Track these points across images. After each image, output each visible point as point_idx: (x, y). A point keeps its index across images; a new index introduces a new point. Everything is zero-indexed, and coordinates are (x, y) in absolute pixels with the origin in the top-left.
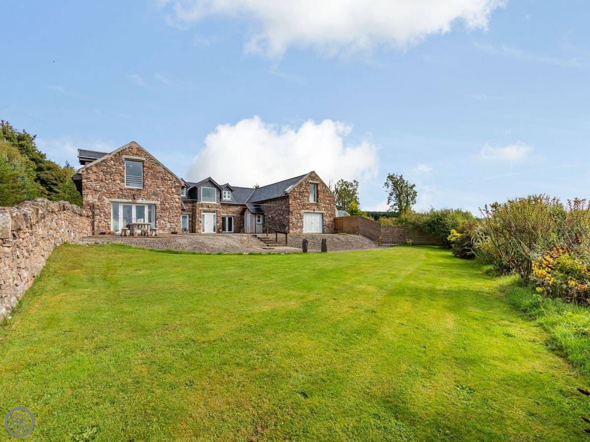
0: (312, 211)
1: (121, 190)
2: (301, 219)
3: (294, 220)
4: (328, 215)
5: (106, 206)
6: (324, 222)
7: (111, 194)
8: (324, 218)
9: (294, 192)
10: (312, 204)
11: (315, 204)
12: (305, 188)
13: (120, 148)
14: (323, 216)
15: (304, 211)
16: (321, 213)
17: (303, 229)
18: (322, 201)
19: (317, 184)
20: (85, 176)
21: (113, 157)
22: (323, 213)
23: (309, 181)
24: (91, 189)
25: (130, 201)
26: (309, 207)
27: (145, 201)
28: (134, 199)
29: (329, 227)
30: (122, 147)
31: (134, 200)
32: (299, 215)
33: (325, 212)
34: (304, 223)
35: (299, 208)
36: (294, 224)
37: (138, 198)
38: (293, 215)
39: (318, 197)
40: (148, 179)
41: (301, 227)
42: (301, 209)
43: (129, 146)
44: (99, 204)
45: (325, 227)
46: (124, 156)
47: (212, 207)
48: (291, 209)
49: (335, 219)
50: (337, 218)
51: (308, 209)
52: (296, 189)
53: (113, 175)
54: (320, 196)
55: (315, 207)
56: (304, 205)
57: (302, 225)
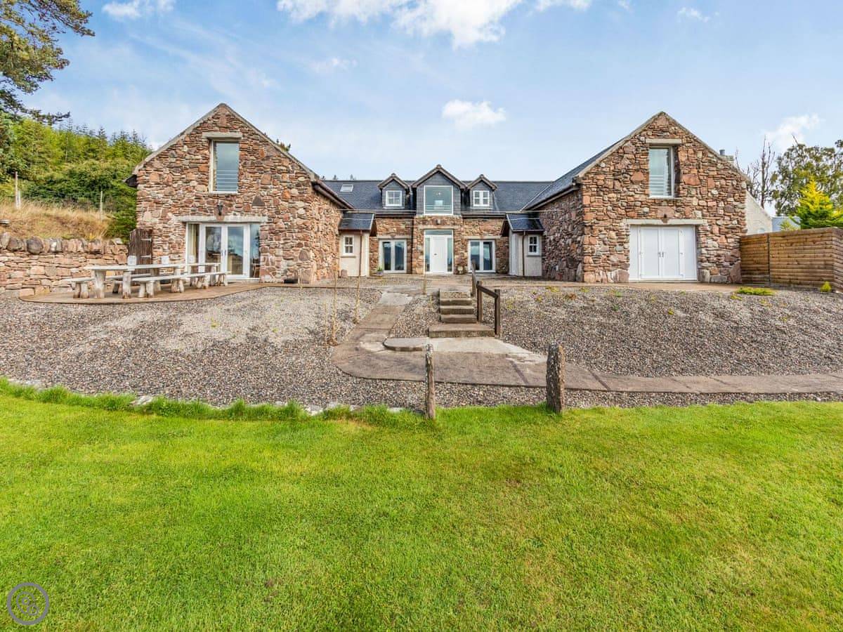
0: (660, 222)
1: (198, 198)
2: (622, 244)
3: (599, 247)
4: (716, 230)
5: (172, 230)
6: (704, 251)
7: (180, 207)
8: (703, 239)
9: (596, 174)
10: (658, 203)
11: (668, 201)
12: (634, 161)
13: (198, 121)
14: (698, 233)
15: (630, 221)
16: (691, 225)
17: (630, 271)
18: (693, 192)
19: (676, 147)
20: (141, 178)
21: (188, 139)
22: (697, 226)
23: (648, 141)
24: (150, 201)
25: (213, 218)
26: (646, 209)
27: (239, 218)
28: (220, 214)
29: (719, 264)
30: (202, 119)
31: (219, 217)
32: (613, 234)
33: (704, 222)
34: (631, 255)
35: (613, 215)
36: (598, 257)
37: (227, 213)
38: (597, 232)
39: (678, 181)
40: (247, 174)
41: (624, 265)
42: (620, 217)
43: (214, 114)
44: (160, 226)
45: (707, 264)
46: (205, 135)
47: (444, 223)
48: (589, 217)
49: (744, 242)
50: (749, 237)
51: (645, 215)
52: (603, 165)
53: (185, 172)
54: (684, 178)
55: (670, 211)
56: (629, 207)
57: (623, 259)
